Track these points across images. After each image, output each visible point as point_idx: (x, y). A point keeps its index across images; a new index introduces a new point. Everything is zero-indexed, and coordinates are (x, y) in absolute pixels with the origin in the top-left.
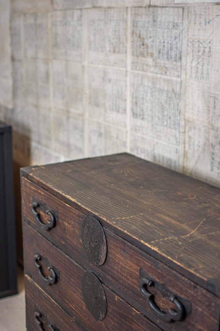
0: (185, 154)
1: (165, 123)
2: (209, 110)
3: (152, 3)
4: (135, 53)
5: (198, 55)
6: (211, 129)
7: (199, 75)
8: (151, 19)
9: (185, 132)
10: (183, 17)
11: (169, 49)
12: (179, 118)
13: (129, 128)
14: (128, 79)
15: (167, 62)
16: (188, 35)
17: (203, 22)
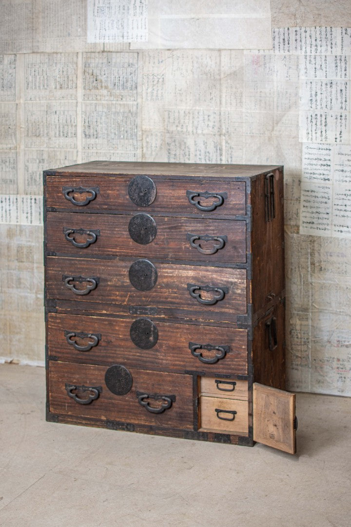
0: (143, 156)
1: (122, 137)
2: (164, 121)
3: (105, 50)
4: (87, 87)
5: (153, 84)
6: (167, 133)
7: (154, 97)
8: (105, 61)
9: (142, 140)
10: (138, 59)
11: (125, 81)
12: (136, 130)
13: (80, 148)
14: (79, 109)
15: (123, 91)
16: (143, 71)
17: (156, 61)
